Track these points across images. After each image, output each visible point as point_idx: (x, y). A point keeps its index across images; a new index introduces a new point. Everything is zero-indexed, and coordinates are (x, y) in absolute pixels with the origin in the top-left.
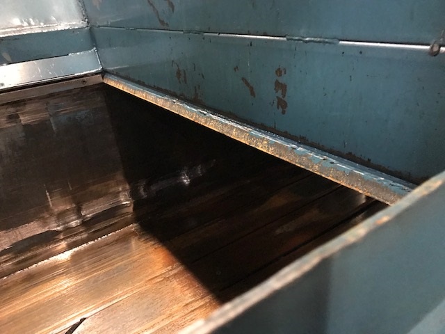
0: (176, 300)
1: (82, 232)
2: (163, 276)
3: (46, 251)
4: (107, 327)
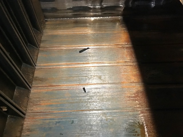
0: (123, 58)
1: (99, 12)
2: (123, 46)
3: (84, 14)
4: (95, 55)
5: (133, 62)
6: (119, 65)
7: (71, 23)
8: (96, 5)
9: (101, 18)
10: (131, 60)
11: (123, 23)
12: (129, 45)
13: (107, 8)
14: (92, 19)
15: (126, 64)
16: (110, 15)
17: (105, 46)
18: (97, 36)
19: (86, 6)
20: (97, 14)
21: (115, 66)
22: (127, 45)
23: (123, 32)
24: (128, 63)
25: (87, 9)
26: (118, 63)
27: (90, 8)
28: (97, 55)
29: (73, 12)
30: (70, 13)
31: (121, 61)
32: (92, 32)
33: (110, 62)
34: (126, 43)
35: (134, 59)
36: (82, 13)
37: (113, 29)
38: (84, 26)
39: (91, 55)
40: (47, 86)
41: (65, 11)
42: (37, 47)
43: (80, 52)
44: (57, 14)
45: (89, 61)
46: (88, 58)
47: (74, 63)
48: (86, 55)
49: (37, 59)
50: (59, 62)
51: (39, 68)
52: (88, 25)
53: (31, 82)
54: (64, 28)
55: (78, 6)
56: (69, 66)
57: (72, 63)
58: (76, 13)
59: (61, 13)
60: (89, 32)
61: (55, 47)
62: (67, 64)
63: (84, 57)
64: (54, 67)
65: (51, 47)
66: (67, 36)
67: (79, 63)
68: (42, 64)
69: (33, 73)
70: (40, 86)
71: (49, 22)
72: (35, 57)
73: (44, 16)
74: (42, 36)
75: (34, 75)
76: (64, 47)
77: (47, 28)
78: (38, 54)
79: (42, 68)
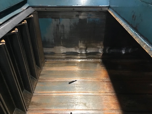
0: (104, 89)
1: (85, 56)
2: (103, 80)
3: (74, 57)
4: (81, 86)
5: (112, 93)
6: (100, 94)
7: (64, 63)
8: (82, 51)
9: (86, 60)
10: (110, 91)
11: (102, 64)
12: (108, 80)
13: (90, 54)
14: (79, 60)
15: (106, 94)
16: (92, 58)
17: (89, 79)
18: (82, 72)
19: (75, 51)
20: (83, 57)
21: (98, 95)
22: (106, 79)
23: (102, 70)
24: (108, 93)
25: (76, 54)
26: (100, 93)
27: (78, 53)
28: (83, 86)
29: (66, 56)
30: (64, 56)
31: (102, 91)
32: (79, 69)
33: (93, 92)
34: (106, 78)
35: (113, 91)
36: (72, 56)
37: (95, 68)
38: (73, 65)
39: (78, 86)
40: (41, 110)
41: (60, 54)
42: (37, 79)
43: (70, 83)
44: (54, 57)
45: (76, 91)
46: (76, 88)
47: (64, 92)
48: (73, 86)
49: (35, 88)
50: (52, 91)
51: (36, 94)
52: (76, 64)
53: (28, 106)
54: (58, 66)
55: (70, 51)
56: (60, 94)
57: (62, 91)
58: (68, 56)
59: (57, 56)
60: (77, 69)
61: (50, 79)
62: (58, 92)
63: (73, 87)
64: (48, 94)
65: (47, 79)
66: (60, 72)
67: (68, 92)
68: (38, 92)
69: (31, 99)
70: (35, 109)
71: (48, 62)
72: (34, 86)
73: (45, 57)
74: (41, 71)
75: (32, 100)
76: (57, 80)
77: (46, 66)
78: (36, 84)
79: (38, 95)
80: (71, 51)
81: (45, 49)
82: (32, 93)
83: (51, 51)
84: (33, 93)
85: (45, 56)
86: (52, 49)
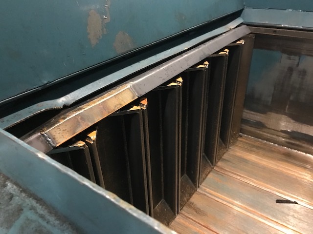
7: (279, 152)
29: (289, 139)
30: (283, 137)
38: (300, 166)
39: (296, 216)
40: (201, 225)
41: (275, 131)
42: (212, 164)
43: (279, 201)
44: (261, 133)
45: (289, 224)
46: (290, 218)
47: (260, 213)
48: (286, 211)
49: (204, 179)
50: (234, 199)
51: (202, 192)
52: (308, 166)
53: (182, 206)
54: (264, 156)
55: (302, 132)
56: (249, 214)
57: (256, 211)
58: (293, 142)
59: (268, 133)
61: (238, 175)
62: (247, 209)
63: (283, 212)
64: (224, 203)
65: (232, 173)
66: (264, 168)
67: (269, 219)
68: (208, 190)
70: (191, 217)
71: (245, 139)
72: (204, 176)
74: (225, 153)
76: (253, 182)
77: (237, 146)
78: (209, 173)
79: (205, 195)
80: (304, 132)
81: (246, 112)
82: (196, 187)
83: (258, 120)
84: (199, 187)
85: (243, 125)
86: (262, 115)
